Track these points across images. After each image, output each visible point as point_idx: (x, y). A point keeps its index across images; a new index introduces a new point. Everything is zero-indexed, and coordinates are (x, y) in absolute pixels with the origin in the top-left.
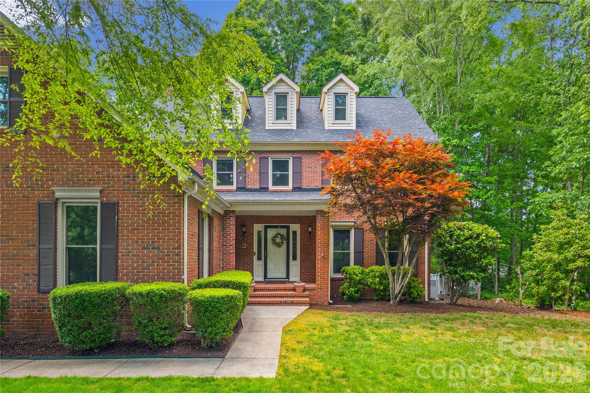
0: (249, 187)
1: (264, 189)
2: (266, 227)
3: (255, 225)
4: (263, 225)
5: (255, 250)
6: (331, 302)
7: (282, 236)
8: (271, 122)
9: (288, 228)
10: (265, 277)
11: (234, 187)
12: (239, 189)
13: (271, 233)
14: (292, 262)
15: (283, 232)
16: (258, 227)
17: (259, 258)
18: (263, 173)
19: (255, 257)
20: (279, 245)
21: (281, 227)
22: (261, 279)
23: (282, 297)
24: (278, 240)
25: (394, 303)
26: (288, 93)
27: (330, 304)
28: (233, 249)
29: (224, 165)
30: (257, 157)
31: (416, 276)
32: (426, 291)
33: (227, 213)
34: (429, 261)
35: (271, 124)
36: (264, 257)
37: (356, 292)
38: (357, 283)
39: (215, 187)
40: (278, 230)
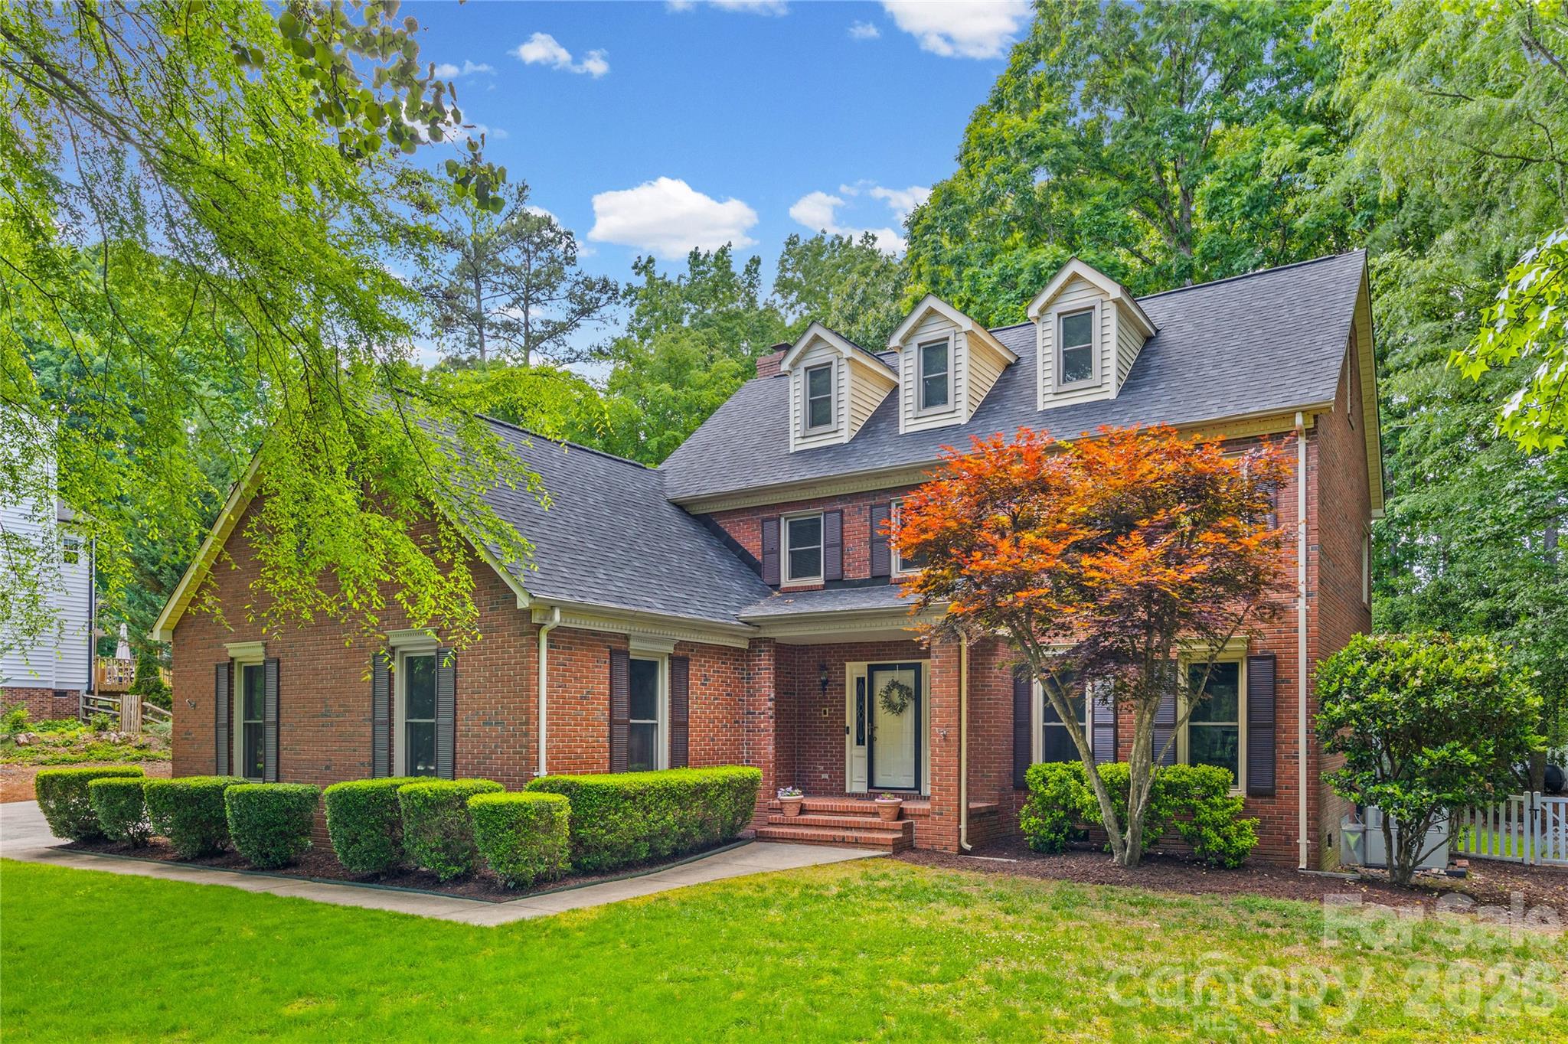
0: (850, 576)
1: (880, 579)
2: (872, 669)
3: (848, 664)
4: (866, 663)
5: (851, 719)
6: (968, 847)
7: (902, 688)
8: (909, 415)
9: (914, 668)
10: (871, 785)
11: (819, 581)
12: (831, 584)
13: (882, 680)
15: (907, 678)
16: (855, 670)
17: (860, 742)
18: (878, 545)
19: (850, 739)
20: (897, 709)
21: (903, 667)
22: (863, 788)
23: (847, 828)
24: (895, 695)
25: (1122, 859)
26: (947, 339)
27: (962, 851)
28: (766, 724)
29: (805, 532)
30: (865, 504)
31: (1270, 794)
32: (1303, 840)
33: (755, 643)
34: (1314, 752)
35: (910, 419)
36: (867, 738)
37: (1057, 828)
38: (1049, 805)
39: (786, 581)
40: (898, 676)
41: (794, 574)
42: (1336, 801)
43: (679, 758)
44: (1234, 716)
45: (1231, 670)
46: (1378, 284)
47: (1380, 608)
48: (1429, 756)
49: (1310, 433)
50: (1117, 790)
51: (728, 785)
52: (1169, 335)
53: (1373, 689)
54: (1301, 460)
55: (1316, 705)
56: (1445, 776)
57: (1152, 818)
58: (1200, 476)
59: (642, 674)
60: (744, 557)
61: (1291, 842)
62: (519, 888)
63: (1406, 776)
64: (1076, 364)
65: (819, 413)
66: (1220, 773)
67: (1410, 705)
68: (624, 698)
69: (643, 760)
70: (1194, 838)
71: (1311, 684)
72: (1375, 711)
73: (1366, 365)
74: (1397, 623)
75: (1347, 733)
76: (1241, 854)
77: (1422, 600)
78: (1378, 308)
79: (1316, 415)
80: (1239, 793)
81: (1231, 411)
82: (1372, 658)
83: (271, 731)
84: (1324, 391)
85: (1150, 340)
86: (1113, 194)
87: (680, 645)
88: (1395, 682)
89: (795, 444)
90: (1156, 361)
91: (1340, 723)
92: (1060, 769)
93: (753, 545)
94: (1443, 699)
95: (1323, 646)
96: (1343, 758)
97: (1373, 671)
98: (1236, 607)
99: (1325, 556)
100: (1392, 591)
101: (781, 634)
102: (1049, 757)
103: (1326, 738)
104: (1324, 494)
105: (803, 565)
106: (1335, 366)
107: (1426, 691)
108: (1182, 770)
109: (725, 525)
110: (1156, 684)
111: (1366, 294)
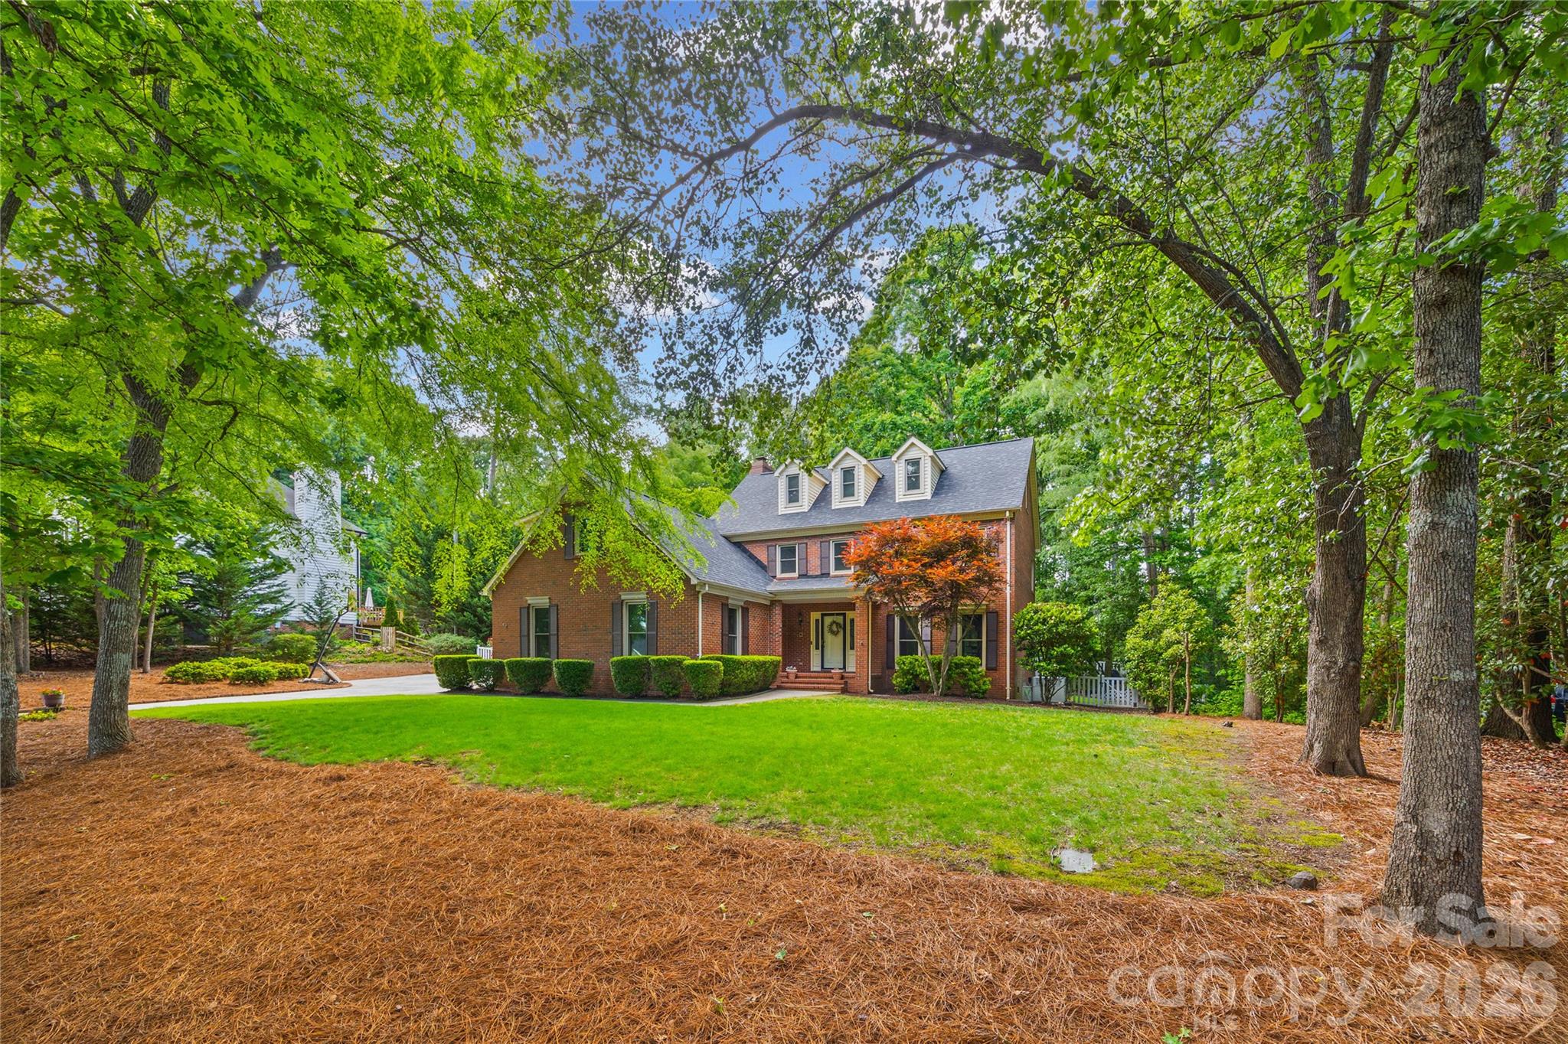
0: (810, 573)
1: (825, 575)
2: (823, 616)
3: (812, 613)
4: (820, 612)
5: (813, 638)
6: (872, 690)
7: (838, 624)
8: (836, 500)
9: (844, 615)
10: (823, 667)
11: (796, 575)
12: (801, 576)
13: (828, 620)
14: (849, 652)
15: (840, 619)
16: (815, 616)
17: (817, 648)
18: (824, 559)
19: (813, 647)
20: (836, 634)
21: (839, 614)
22: (820, 668)
23: (816, 684)
24: (834, 628)
25: (938, 693)
26: (854, 467)
27: (869, 693)
28: (778, 638)
29: (788, 552)
30: (818, 541)
31: (995, 669)
32: (1008, 687)
33: (773, 602)
34: (1013, 651)
35: (837, 502)
36: (821, 646)
37: (908, 683)
38: (905, 673)
39: (779, 575)
40: (835, 618)
41: (783, 571)
42: (1022, 670)
43: (745, 652)
44: (980, 636)
45: (980, 617)
46: (1039, 450)
47: (1039, 594)
48: (1056, 651)
49: (1012, 520)
50: (937, 666)
51: (772, 663)
52: (951, 470)
53: (1036, 624)
54: (1008, 531)
55: (1014, 631)
56: (1063, 658)
57: (949, 677)
58: (971, 538)
59: (732, 613)
60: (759, 563)
61: (1003, 689)
62: (703, 698)
63: (1048, 659)
64: (913, 483)
65: (793, 496)
66: (976, 659)
67: (1049, 631)
68: (726, 625)
69: (732, 651)
70: (966, 686)
71: (1012, 623)
72: (1036, 633)
73: (1034, 487)
74: (1046, 600)
75: (1026, 642)
76: (985, 692)
77: (1057, 591)
78: (1039, 462)
79: (1014, 512)
80: (983, 669)
81: (980, 509)
82: (1036, 612)
83: (553, 640)
84: (1017, 502)
85: (942, 472)
86: (920, 390)
87: (746, 602)
88: (1044, 621)
89: (782, 510)
90: (946, 482)
91: (1023, 639)
92: (909, 658)
93: (763, 557)
94: (1062, 628)
95: (1017, 606)
96: (1024, 653)
97: (1036, 617)
98: (984, 590)
99: (1018, 571)
100: (1044, 586)
101: (785, 598)
102: (902, 654)
103: (1018, 644)
104: (1018, 545)
105: (788, 567)
106: (1022, 491)
107: (1056, 625)
108: (959, 658)
109: (748, 547)
110: (950, 622)
111: (1034, 455)
